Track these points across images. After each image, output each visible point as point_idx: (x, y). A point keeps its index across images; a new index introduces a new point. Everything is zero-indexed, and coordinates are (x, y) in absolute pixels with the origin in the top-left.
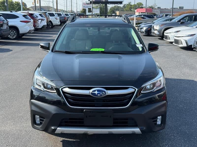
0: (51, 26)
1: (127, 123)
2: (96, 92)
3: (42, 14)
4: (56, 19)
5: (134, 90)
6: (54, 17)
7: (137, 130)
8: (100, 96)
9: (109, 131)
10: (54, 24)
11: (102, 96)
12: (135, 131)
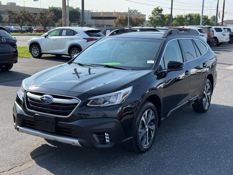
0: (215, 43)
1: (69, 133)
2: (44, 99)
3: (203, 29)
4: (224, 35)
5: (79, 101)
6: (221, 33)
7: (76, 141)
8: (47, 103)
9: (54, 138)
10: (220, 41)
11: (49, 103)
12: (74, 142)
